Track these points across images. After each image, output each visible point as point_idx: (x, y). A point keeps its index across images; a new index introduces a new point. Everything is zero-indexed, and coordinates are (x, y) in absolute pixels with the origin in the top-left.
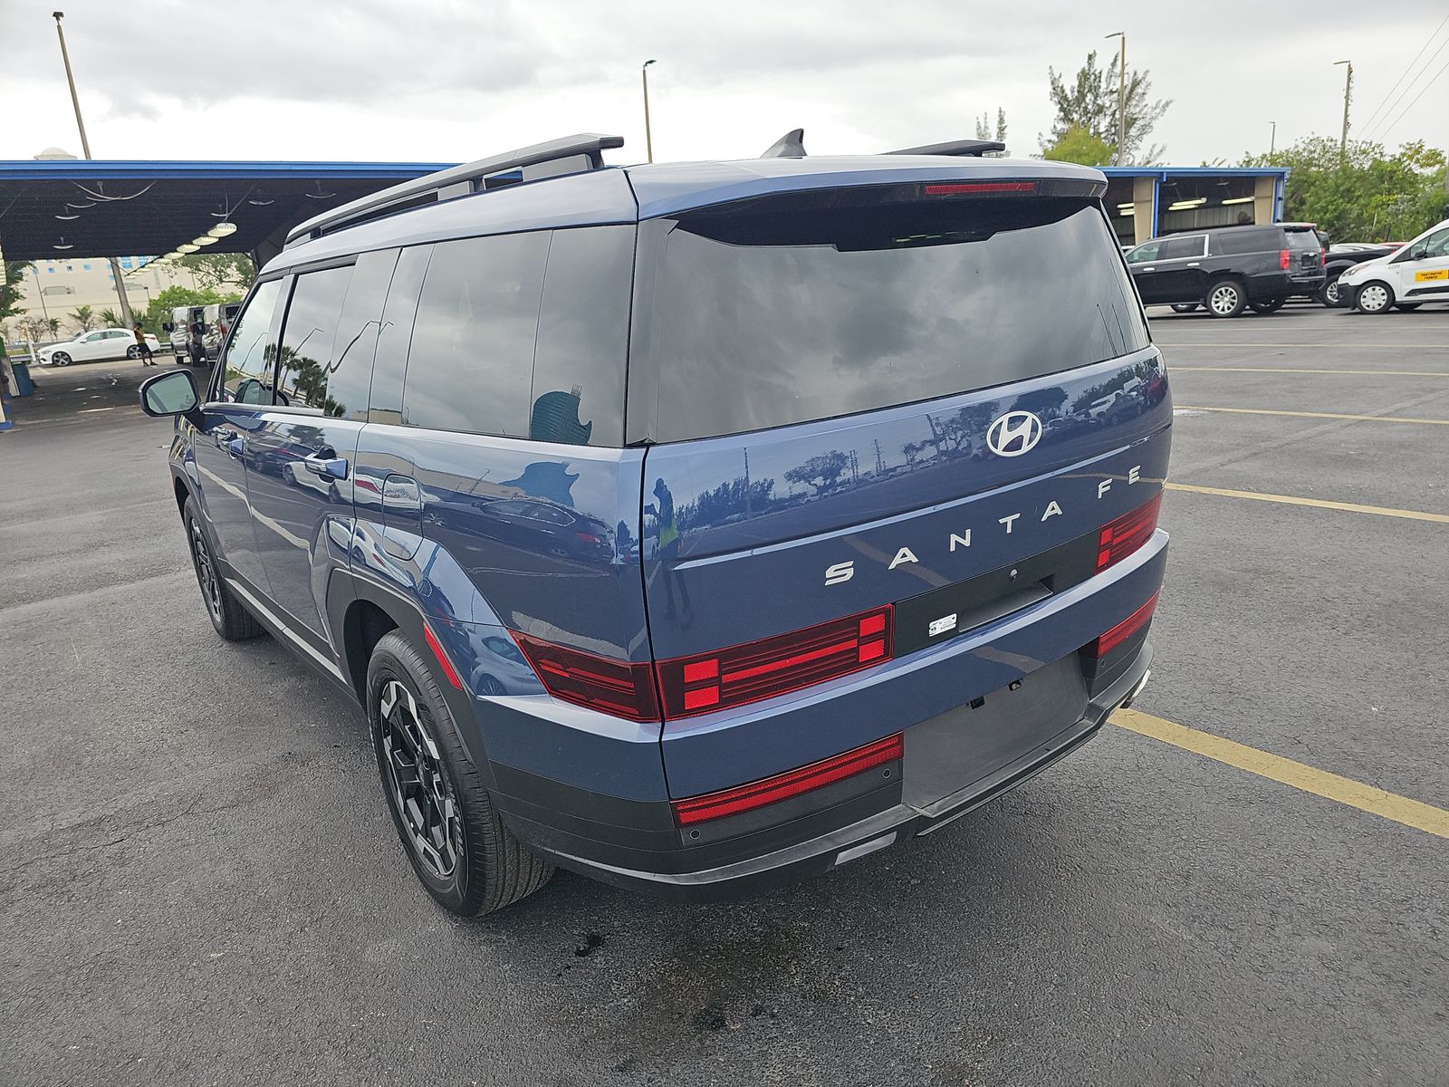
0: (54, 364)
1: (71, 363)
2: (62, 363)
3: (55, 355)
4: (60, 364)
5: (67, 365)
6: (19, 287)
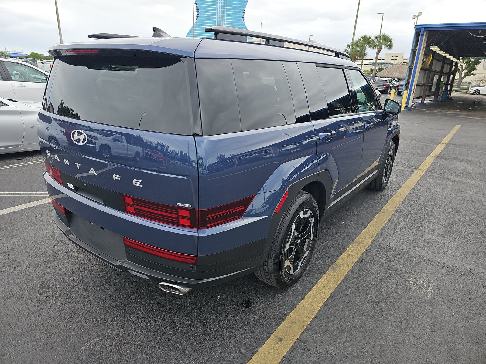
0: (474, 94)
1: (479, 94)
2: (476, 94)
3: (475, 91)
4: (475, 94)
5: (478, 95)
6: (477, 66)
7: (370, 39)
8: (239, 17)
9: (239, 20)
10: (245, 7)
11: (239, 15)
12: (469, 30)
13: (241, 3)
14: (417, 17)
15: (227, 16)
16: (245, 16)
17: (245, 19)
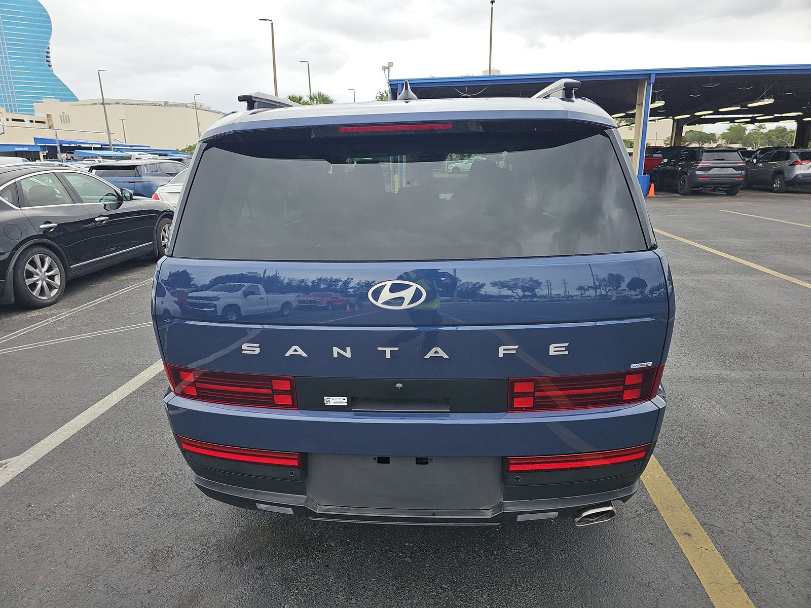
7: (302, 101)
8: (40, 60)
9: (42, 65)
10: (48, 42)
11: (39, 56)
12: (455, 87)
13: (38, 34)
14: (388, 68)
15: (10, 58)
16: (51, 59)
17: (52, 63)
